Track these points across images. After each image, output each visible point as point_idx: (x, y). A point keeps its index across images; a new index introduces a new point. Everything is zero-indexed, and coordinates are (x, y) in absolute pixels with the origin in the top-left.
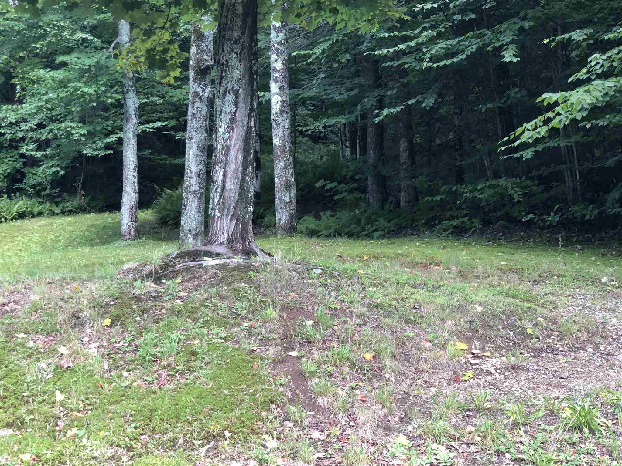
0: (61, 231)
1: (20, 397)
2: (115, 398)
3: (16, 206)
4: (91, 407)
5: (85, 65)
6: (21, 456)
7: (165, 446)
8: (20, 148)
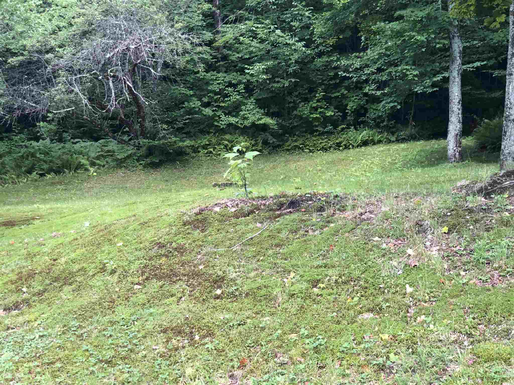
0: (397, 155)
1: (377, 288)
2: (455, 293)
3: (361, 136)
4: (435, 299)
5: (418, 17)
6: (381, 335)
7: (500, 335)
8: (363, 89)
